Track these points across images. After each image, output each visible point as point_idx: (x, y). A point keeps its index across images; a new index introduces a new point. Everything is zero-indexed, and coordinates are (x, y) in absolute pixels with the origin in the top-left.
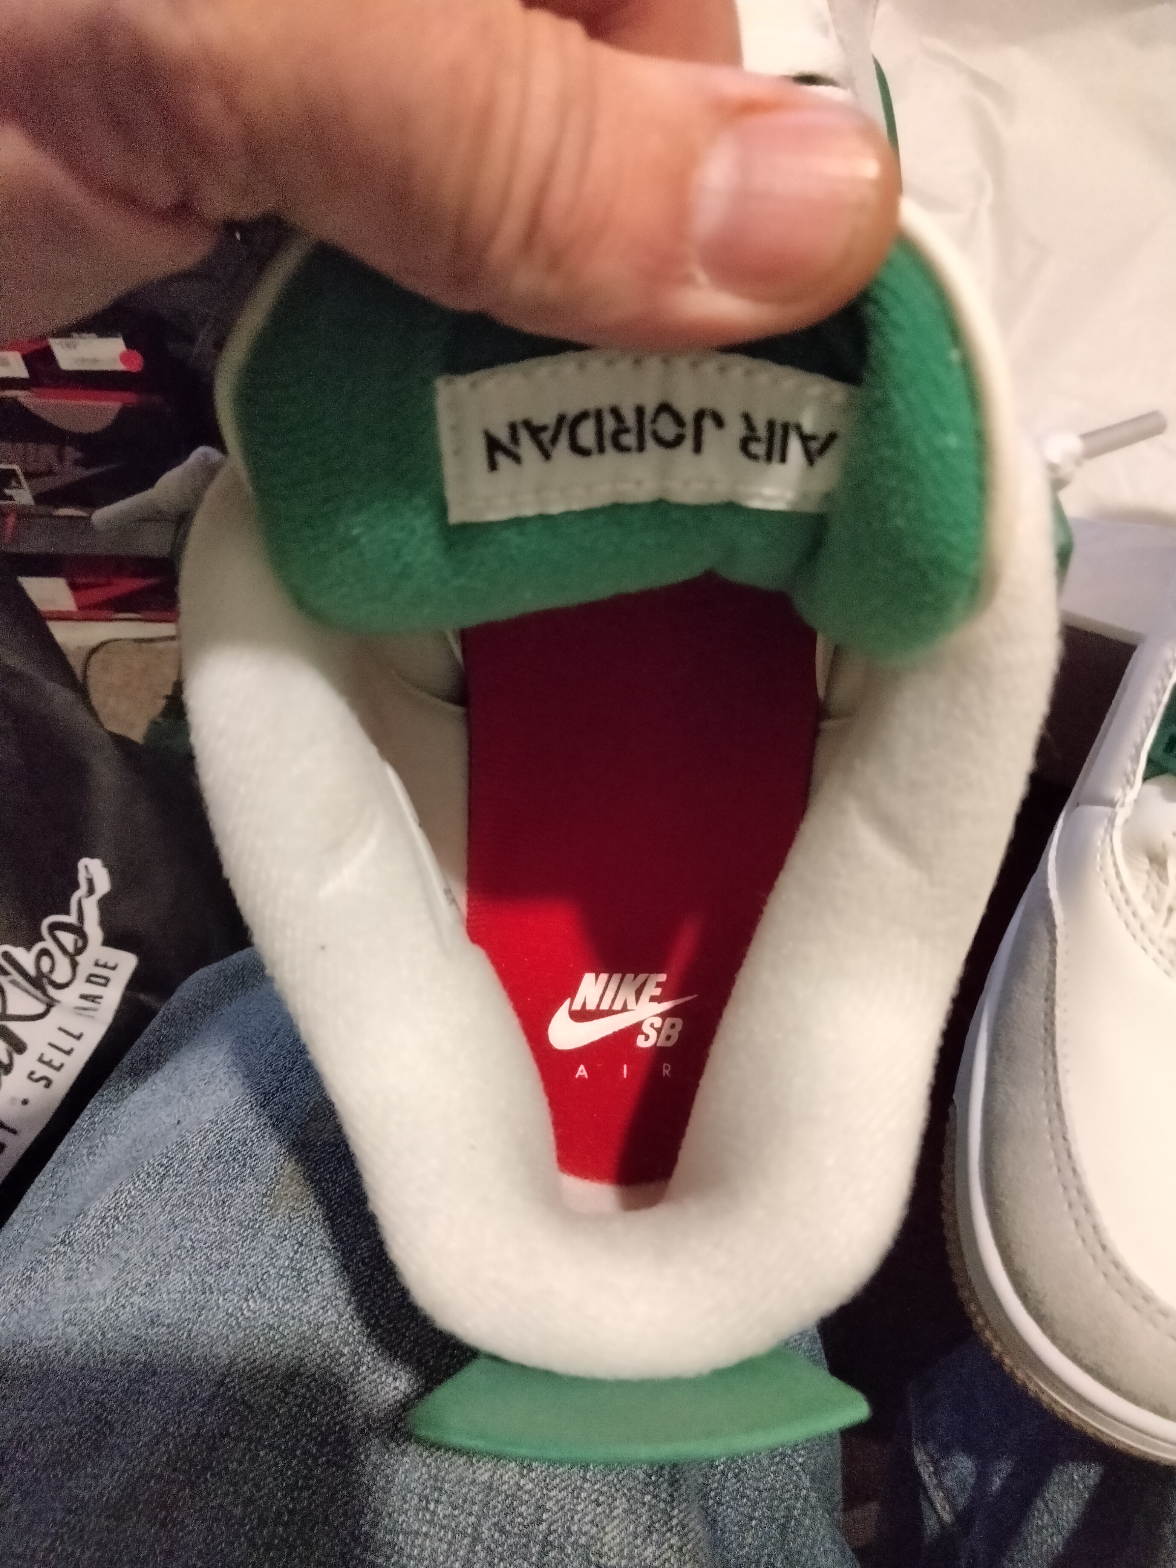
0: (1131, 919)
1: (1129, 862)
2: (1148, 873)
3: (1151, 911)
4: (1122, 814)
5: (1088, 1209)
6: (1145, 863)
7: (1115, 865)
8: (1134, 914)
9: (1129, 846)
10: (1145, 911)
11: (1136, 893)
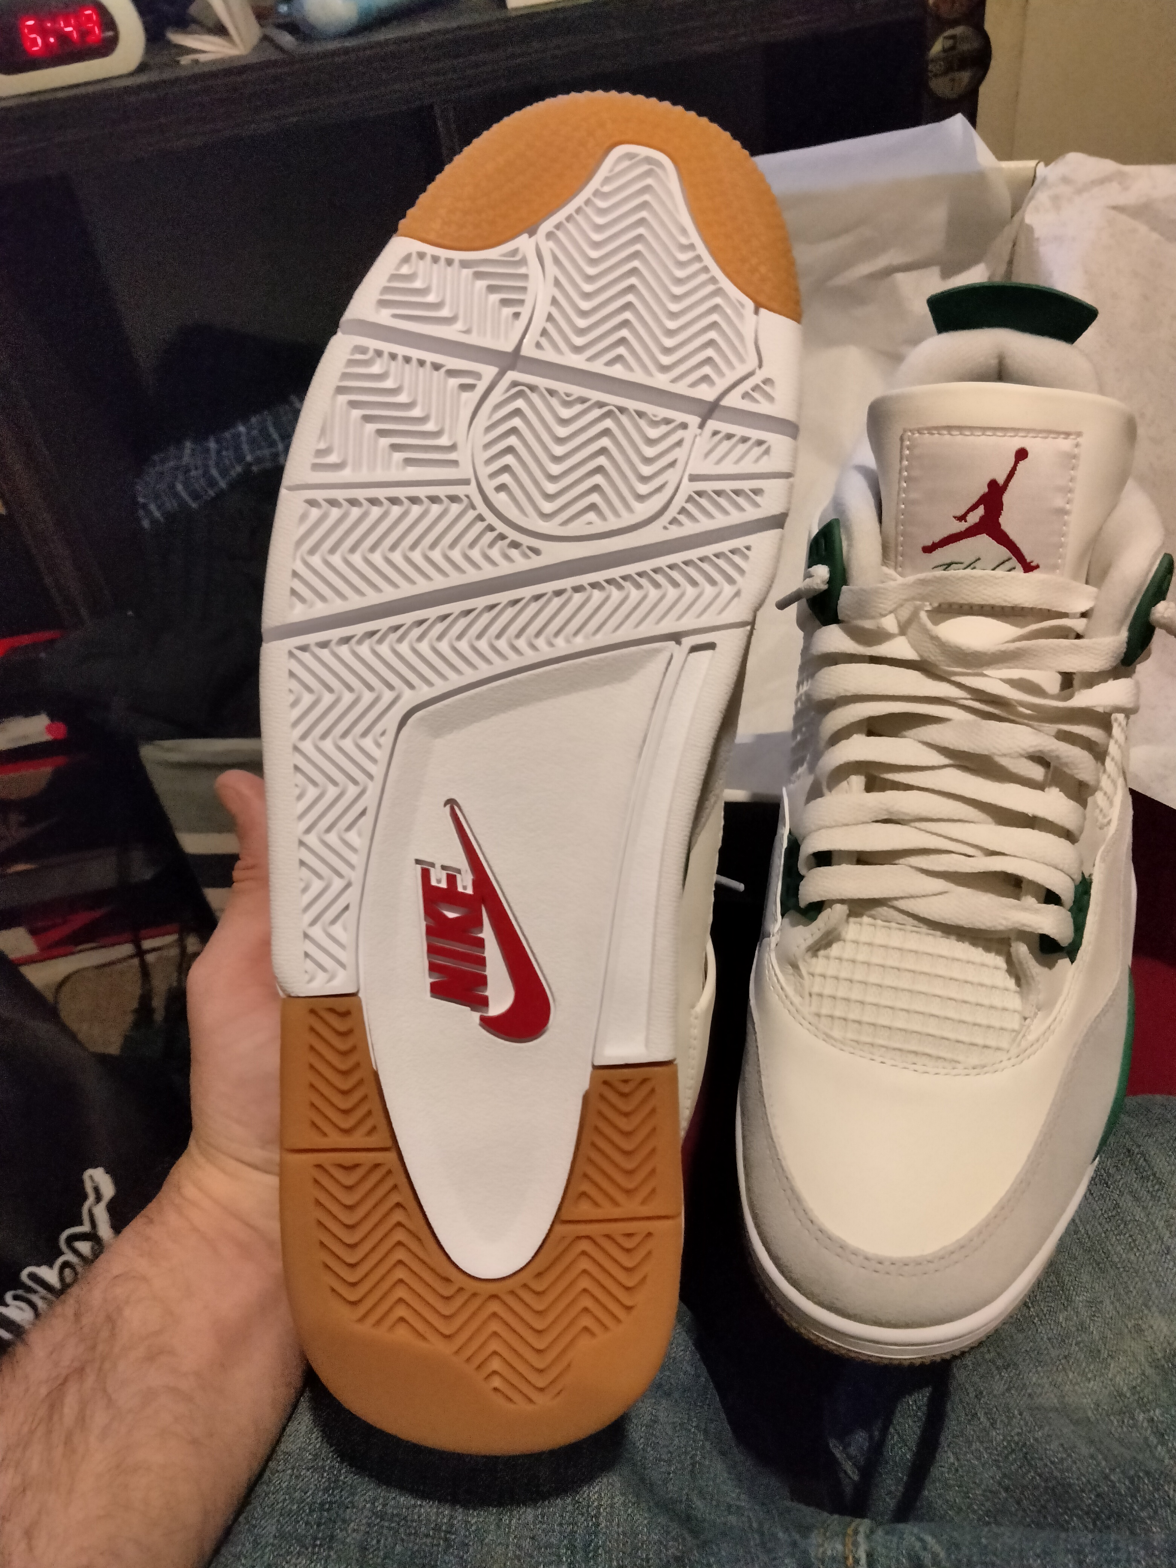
0: (791, 1007)
1: (782, 971)
2: (793, 975)
3: (800, 999)
4: (773, 940)
5: (799, 1199)
6: (790, 970)
7: (776, 975)
8: (791, 1003)
9: (779, 959)
10: (797, 1000)
11: (790, 990)
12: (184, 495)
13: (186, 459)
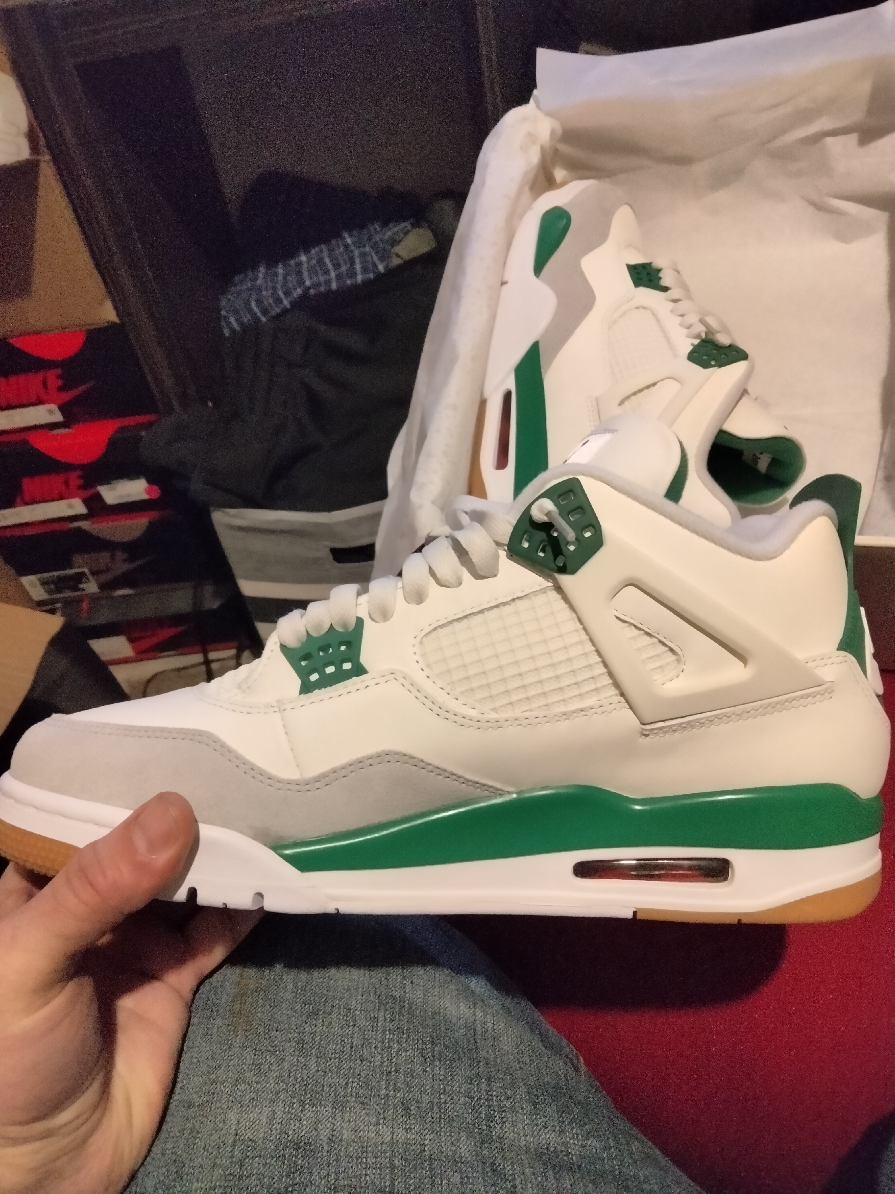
12: (256, 310)
13: (260, 281)
